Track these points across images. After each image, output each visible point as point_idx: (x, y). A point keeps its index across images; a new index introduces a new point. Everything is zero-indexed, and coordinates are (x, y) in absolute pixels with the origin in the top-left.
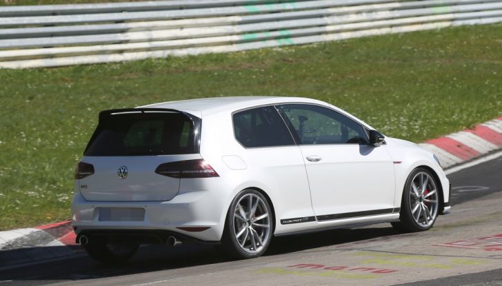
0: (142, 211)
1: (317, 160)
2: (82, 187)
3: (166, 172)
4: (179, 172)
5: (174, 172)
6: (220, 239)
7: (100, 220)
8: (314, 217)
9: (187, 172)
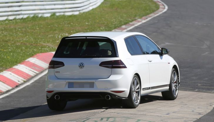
0: (93, 83)
1: (151, 61)
2: (56, 72)
3: (105, 66)
4: (111, 66)
5: (109, 66)
6: (127, 97)
7: (68, 87)
8: (150, 87)
9: (115, 66)
